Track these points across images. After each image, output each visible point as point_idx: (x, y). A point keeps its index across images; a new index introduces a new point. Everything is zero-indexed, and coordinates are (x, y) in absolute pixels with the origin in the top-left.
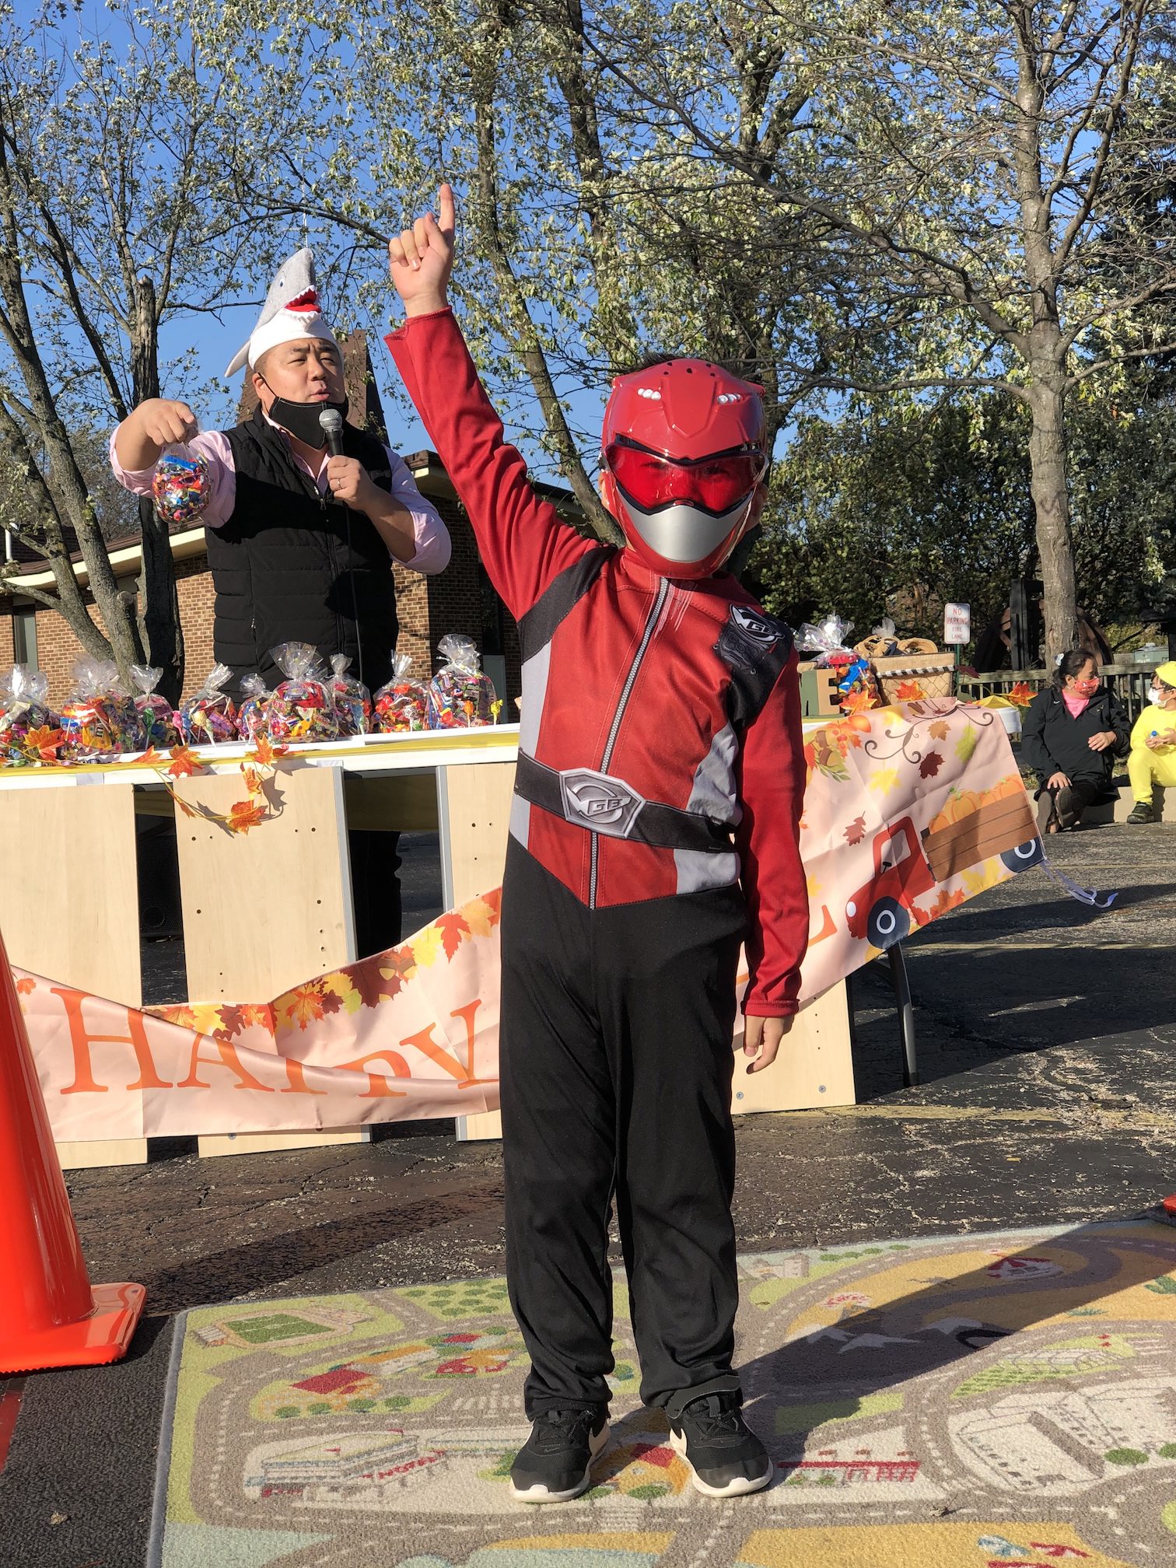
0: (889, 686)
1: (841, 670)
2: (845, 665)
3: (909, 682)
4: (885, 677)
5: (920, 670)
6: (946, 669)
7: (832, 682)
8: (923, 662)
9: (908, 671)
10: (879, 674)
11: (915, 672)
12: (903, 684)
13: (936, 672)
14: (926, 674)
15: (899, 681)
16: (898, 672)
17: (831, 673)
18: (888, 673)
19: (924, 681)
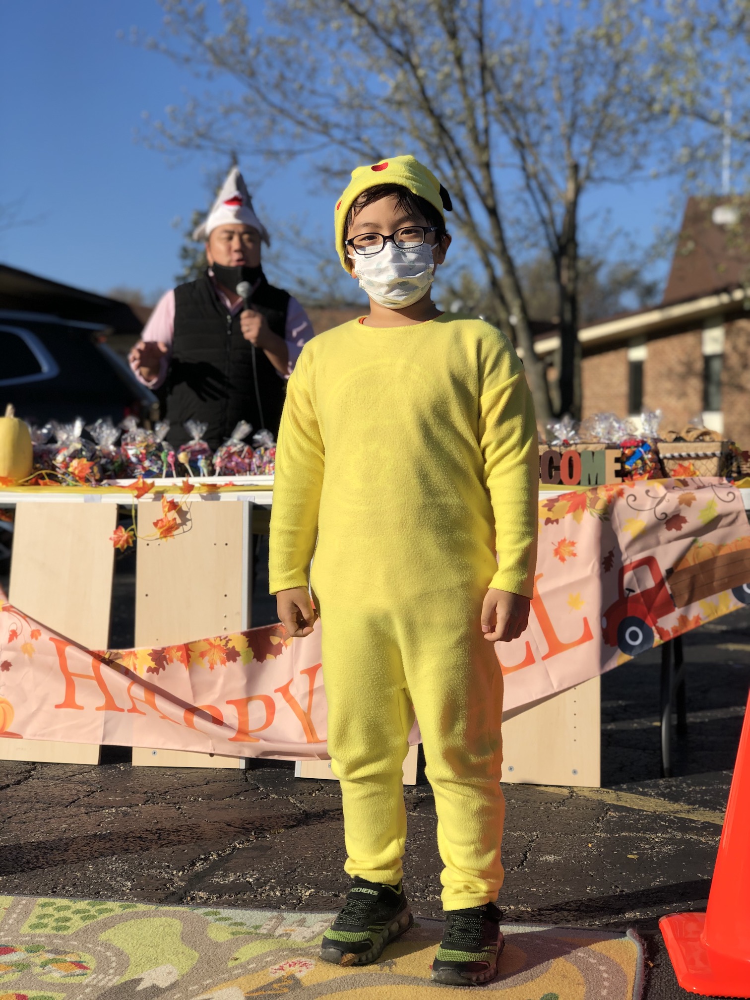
0: (669, 465)
1: (627, 452)
2: (629, 447)
3: (686, 463)
4: (665, 458)
5: (693, 454)
6: (714, 455)
7: (617, 460)
8: (696, 448)
9: (684, 454)
10: (661, 456)
11: (689, 455)
12: (681, 466)
13: (706, 457)
14: (698, 457)
15: (678, 462)
16: (676, 454)
17: (617, 453)
18: (668, 455)
19: (698, 463)
